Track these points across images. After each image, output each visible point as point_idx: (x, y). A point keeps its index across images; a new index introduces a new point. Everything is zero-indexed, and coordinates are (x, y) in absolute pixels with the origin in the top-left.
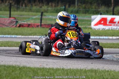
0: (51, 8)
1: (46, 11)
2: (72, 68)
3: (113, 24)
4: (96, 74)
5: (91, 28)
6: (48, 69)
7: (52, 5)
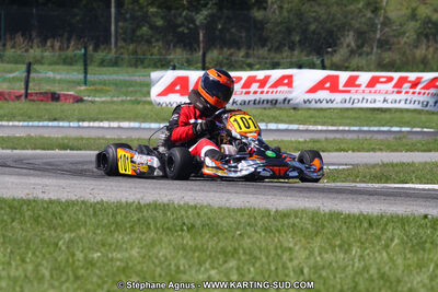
0: (51, 54)
1: (40, 62)
2: (105, 199)
4: (165, 214)
5: (150, 103)
6: (46, 201)
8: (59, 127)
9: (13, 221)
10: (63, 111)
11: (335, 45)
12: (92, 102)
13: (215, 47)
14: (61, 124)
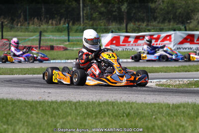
0: (52, 27)
2: (81, 100)
3: (127, 44)
6: (49, 102)
7: (52, 24)
8: (56, 63)
9: (32, 113)
10: (57, 55)
11: (191, 19)
12: (73, 50)
13: (132, 22)
14: (57, 61)
